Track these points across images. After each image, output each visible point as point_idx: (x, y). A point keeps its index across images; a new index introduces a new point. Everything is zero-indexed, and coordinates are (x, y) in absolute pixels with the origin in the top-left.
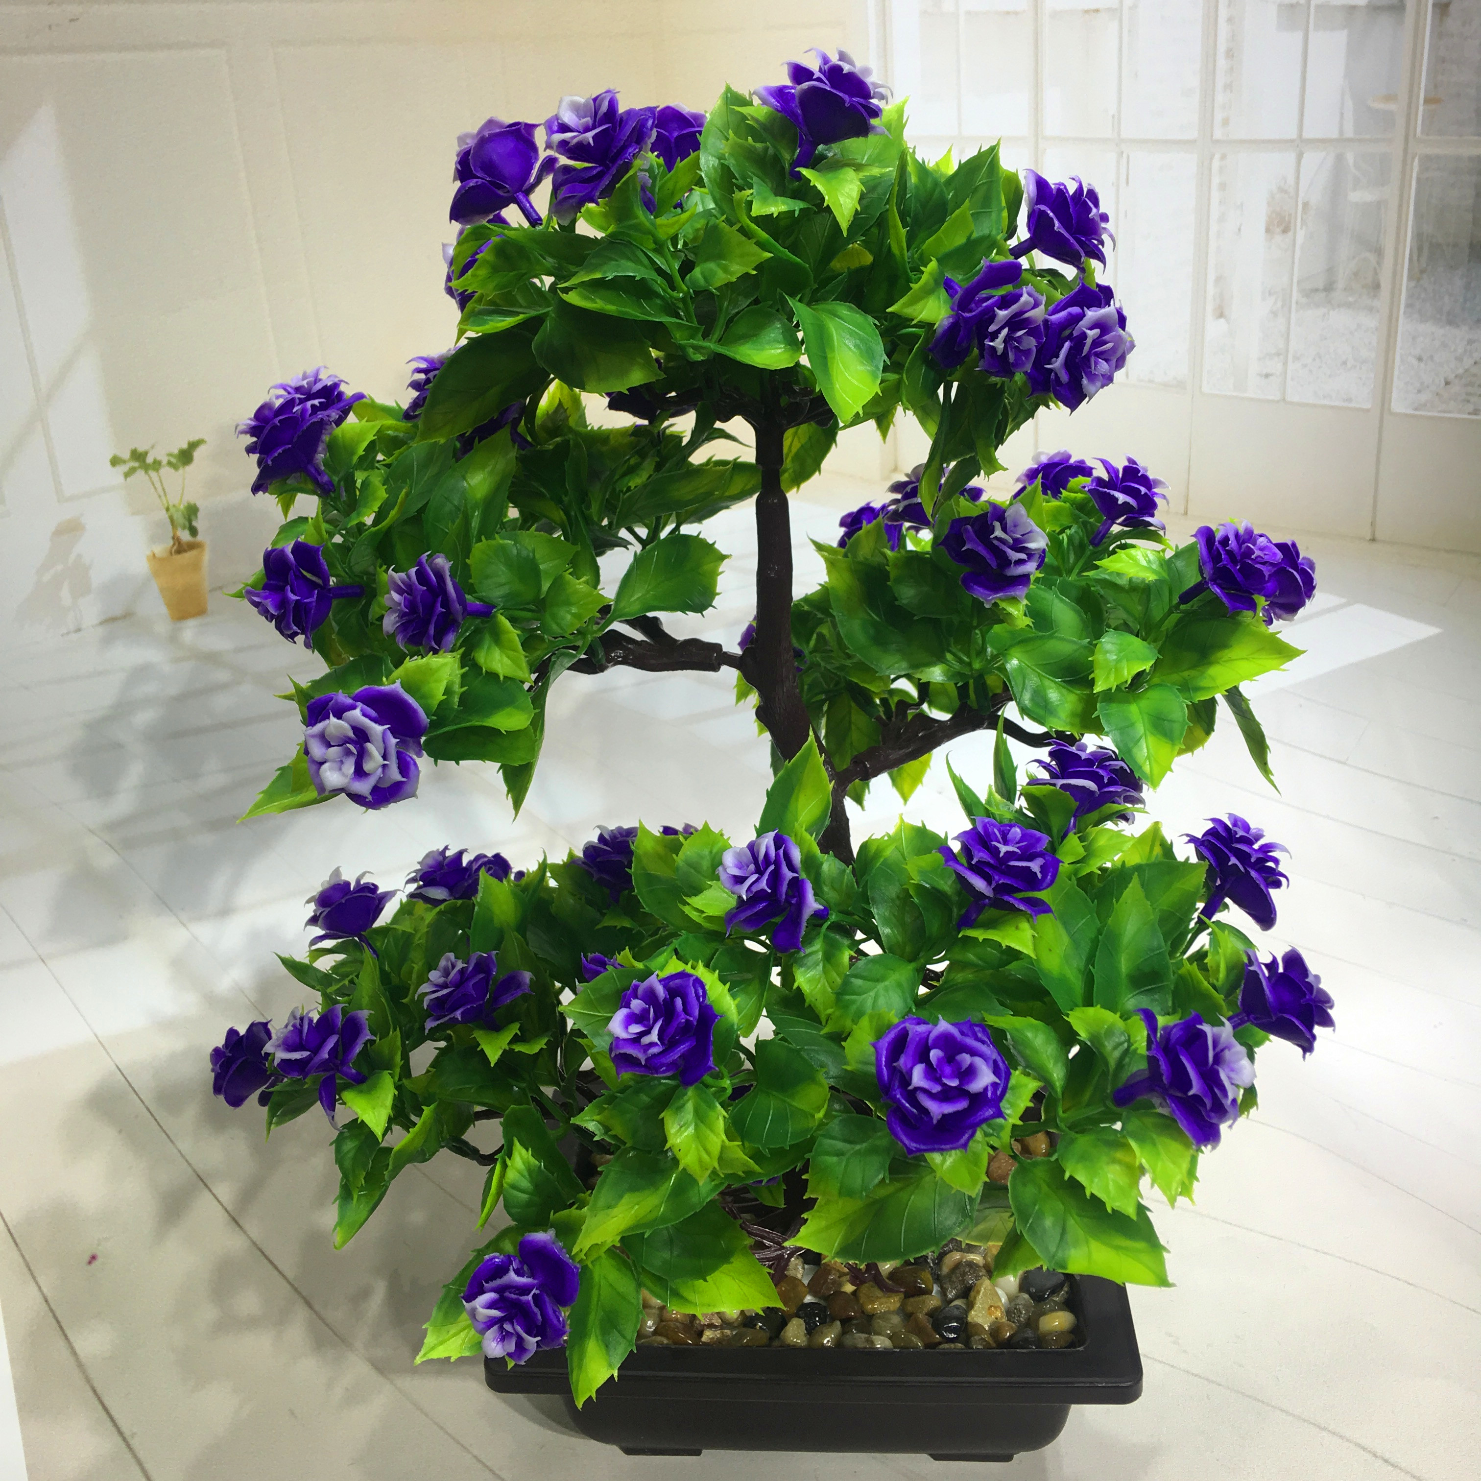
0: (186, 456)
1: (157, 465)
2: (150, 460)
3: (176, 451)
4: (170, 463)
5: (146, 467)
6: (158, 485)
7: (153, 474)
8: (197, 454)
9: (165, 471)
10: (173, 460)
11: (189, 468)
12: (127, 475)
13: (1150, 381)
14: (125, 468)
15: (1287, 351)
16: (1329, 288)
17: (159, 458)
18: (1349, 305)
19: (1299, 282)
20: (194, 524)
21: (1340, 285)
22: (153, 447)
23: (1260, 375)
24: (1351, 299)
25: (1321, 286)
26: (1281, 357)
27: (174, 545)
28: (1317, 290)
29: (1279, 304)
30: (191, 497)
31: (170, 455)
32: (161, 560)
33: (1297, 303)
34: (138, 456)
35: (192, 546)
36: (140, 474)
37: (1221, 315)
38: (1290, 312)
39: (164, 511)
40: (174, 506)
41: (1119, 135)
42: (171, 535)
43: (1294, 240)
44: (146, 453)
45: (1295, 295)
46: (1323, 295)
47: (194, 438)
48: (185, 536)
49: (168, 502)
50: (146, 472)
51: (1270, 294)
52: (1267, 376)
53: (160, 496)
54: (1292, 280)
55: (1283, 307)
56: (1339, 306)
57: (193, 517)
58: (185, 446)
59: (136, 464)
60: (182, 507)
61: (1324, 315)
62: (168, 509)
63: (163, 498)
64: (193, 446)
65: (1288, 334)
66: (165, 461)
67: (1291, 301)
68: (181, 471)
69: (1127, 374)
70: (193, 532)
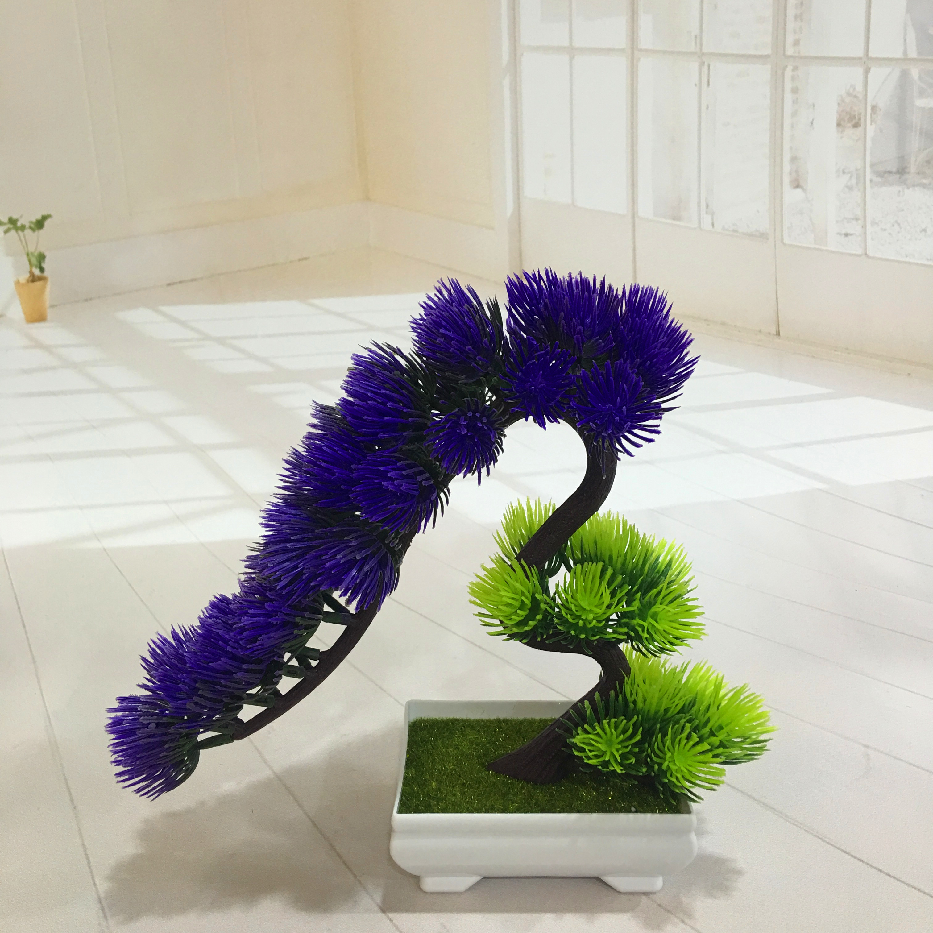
0: (40, 224)
1: (23, 228)
2: (19, 224)
3: (34, 220)
4: (30, 228)
5: (17, 229)
6: (23, 239)
7: (20, 232)
8: (47, 223)
9: (28, 232)
10: (33, 226)
11: (41, 232)
12: (6, 232)
13: (734, 231)
14: (5, 228)
15: (865, 217)
16: (902, 171)
17: (24, 223)
18: (924, 186)
19: (872, 165)
20: (43, 265)
21: (913, 169)
22: (21, 217)
23: (838, 234)
24: (925, 181)
25: (894, 170)
26: (860, 221)
27: (30, 276)
28: (890, 172)
29: (854, 181)
30: (42, 249)
31: (31, 222)
32: (23, 285)
33: (871, 181)
34: (12, 221)
35: (40, 279)
36: (13, 232)
37: (798, 186)
38: (865, 188)
39: (25, 256)
40: (32, 253)
41: (701, 49)
42: (29, 270)
43: (865, 134)
44: (17, 221)
45: (869, 175)
46: (898, 176)
47: (45, 213)
48: (37, 272)
49: (28, 251)
50: (17, 231)
51: (844, 172)
52: (846, 235)
53: (24, 247)
54: (865, 163)
55: (857, 183)
56: (914, 186)
57: (42, 261)
58: (39, 217)
59: (10, 226)
60: (36, 254)
61: (899, 191)
62: (28, 255)
63: (25, 247)
64: (45, 218)
65: (865, 204)
66: (27, 225)
67: (865, 180)
68: (36, 232)
69: (713, 225)
70: (42, 270)
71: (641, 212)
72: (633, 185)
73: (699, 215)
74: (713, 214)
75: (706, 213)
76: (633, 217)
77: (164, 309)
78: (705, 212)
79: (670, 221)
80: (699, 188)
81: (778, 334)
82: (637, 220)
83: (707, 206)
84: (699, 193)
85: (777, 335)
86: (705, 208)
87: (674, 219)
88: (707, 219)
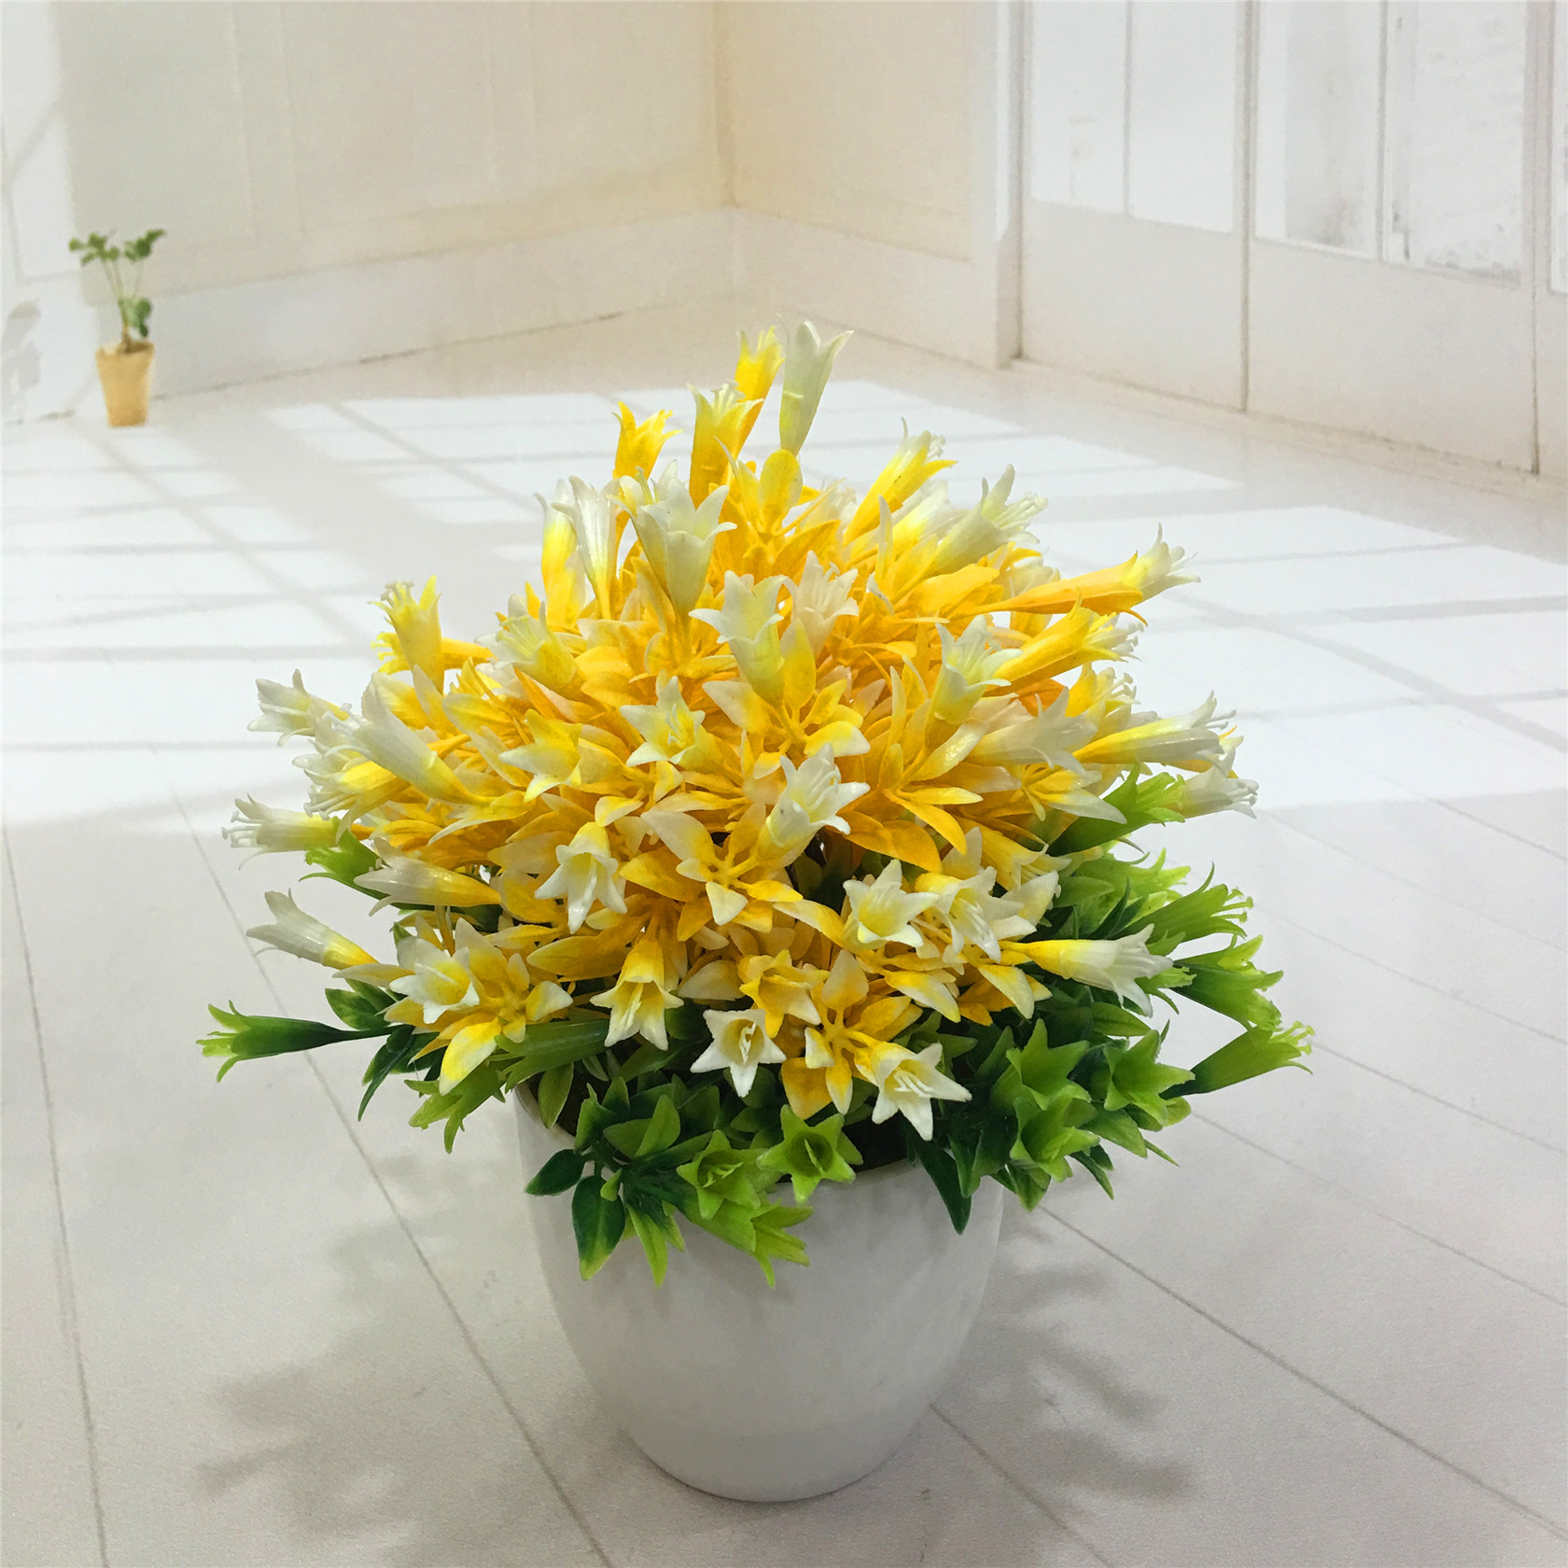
0: (143, 248)
1: (114, 254)
2: (108, 247)
3: (134, 241)
4: (128, 255)
5: (103, 256)
6: (114, 275)
7: (110, 264)
8: (157, 246)
9: (123, 262)
10: (132, 251)
11: (147, 262)
12: (86, 260)
13: (1449, 265)
14: (83, 254)
17: (117, 246)
20: (146, 323)
22: (113, 232)
27: (124, 342)
30: (143, 294)
31: (128, 243)
32: (111, 358)
34: (97, 242)
35: (141, 347)
36: (97, 262)
39: (116, 306)
40: (128, 301)
42: (121, 331)
44: (104, 241)
47: (153, 227)
48: (135, 335)
49: (121, 294)
50: (103, 260)
53: (114, 288)
57: (145, 315)
58: (142, 234)
59: (93, 250)
60: (136, 302)
62: (121, 303)
63: (117, 289)
64: (153, 236)
66: (122, 249)
68: (138, 263)
69: (1407, 254)
70: (144, 331)
71: (1261, 230)
72: (1248, 176)
73: (1380, 233)
74: (1406, 234)
75: (1395, 229)
76: (1246, 239)
77: (354, 405)
78: (1391, 227)
79: (1320, 247)
80: (1380, 180)
81: (1536, 470)
82: (1252, 244)
83: (1396, 217)
84: (1381, 191)
85: (1532, 472)
86: (1391, 218)
87: (1328, 241)
88: (1394, 245)
